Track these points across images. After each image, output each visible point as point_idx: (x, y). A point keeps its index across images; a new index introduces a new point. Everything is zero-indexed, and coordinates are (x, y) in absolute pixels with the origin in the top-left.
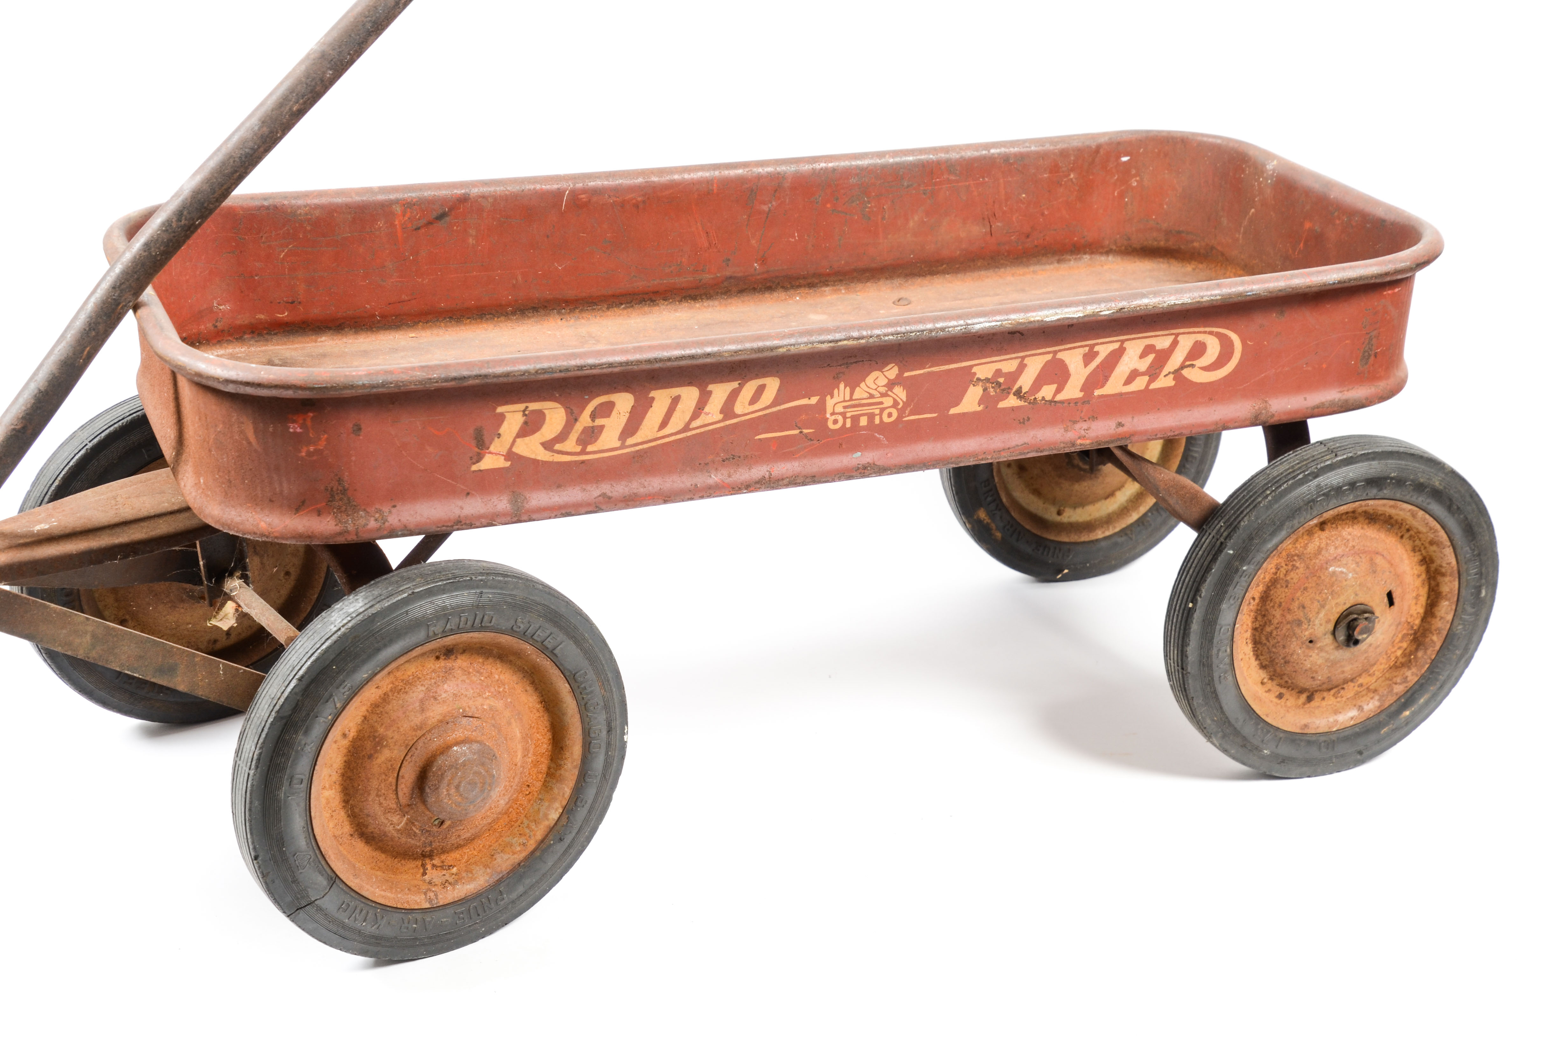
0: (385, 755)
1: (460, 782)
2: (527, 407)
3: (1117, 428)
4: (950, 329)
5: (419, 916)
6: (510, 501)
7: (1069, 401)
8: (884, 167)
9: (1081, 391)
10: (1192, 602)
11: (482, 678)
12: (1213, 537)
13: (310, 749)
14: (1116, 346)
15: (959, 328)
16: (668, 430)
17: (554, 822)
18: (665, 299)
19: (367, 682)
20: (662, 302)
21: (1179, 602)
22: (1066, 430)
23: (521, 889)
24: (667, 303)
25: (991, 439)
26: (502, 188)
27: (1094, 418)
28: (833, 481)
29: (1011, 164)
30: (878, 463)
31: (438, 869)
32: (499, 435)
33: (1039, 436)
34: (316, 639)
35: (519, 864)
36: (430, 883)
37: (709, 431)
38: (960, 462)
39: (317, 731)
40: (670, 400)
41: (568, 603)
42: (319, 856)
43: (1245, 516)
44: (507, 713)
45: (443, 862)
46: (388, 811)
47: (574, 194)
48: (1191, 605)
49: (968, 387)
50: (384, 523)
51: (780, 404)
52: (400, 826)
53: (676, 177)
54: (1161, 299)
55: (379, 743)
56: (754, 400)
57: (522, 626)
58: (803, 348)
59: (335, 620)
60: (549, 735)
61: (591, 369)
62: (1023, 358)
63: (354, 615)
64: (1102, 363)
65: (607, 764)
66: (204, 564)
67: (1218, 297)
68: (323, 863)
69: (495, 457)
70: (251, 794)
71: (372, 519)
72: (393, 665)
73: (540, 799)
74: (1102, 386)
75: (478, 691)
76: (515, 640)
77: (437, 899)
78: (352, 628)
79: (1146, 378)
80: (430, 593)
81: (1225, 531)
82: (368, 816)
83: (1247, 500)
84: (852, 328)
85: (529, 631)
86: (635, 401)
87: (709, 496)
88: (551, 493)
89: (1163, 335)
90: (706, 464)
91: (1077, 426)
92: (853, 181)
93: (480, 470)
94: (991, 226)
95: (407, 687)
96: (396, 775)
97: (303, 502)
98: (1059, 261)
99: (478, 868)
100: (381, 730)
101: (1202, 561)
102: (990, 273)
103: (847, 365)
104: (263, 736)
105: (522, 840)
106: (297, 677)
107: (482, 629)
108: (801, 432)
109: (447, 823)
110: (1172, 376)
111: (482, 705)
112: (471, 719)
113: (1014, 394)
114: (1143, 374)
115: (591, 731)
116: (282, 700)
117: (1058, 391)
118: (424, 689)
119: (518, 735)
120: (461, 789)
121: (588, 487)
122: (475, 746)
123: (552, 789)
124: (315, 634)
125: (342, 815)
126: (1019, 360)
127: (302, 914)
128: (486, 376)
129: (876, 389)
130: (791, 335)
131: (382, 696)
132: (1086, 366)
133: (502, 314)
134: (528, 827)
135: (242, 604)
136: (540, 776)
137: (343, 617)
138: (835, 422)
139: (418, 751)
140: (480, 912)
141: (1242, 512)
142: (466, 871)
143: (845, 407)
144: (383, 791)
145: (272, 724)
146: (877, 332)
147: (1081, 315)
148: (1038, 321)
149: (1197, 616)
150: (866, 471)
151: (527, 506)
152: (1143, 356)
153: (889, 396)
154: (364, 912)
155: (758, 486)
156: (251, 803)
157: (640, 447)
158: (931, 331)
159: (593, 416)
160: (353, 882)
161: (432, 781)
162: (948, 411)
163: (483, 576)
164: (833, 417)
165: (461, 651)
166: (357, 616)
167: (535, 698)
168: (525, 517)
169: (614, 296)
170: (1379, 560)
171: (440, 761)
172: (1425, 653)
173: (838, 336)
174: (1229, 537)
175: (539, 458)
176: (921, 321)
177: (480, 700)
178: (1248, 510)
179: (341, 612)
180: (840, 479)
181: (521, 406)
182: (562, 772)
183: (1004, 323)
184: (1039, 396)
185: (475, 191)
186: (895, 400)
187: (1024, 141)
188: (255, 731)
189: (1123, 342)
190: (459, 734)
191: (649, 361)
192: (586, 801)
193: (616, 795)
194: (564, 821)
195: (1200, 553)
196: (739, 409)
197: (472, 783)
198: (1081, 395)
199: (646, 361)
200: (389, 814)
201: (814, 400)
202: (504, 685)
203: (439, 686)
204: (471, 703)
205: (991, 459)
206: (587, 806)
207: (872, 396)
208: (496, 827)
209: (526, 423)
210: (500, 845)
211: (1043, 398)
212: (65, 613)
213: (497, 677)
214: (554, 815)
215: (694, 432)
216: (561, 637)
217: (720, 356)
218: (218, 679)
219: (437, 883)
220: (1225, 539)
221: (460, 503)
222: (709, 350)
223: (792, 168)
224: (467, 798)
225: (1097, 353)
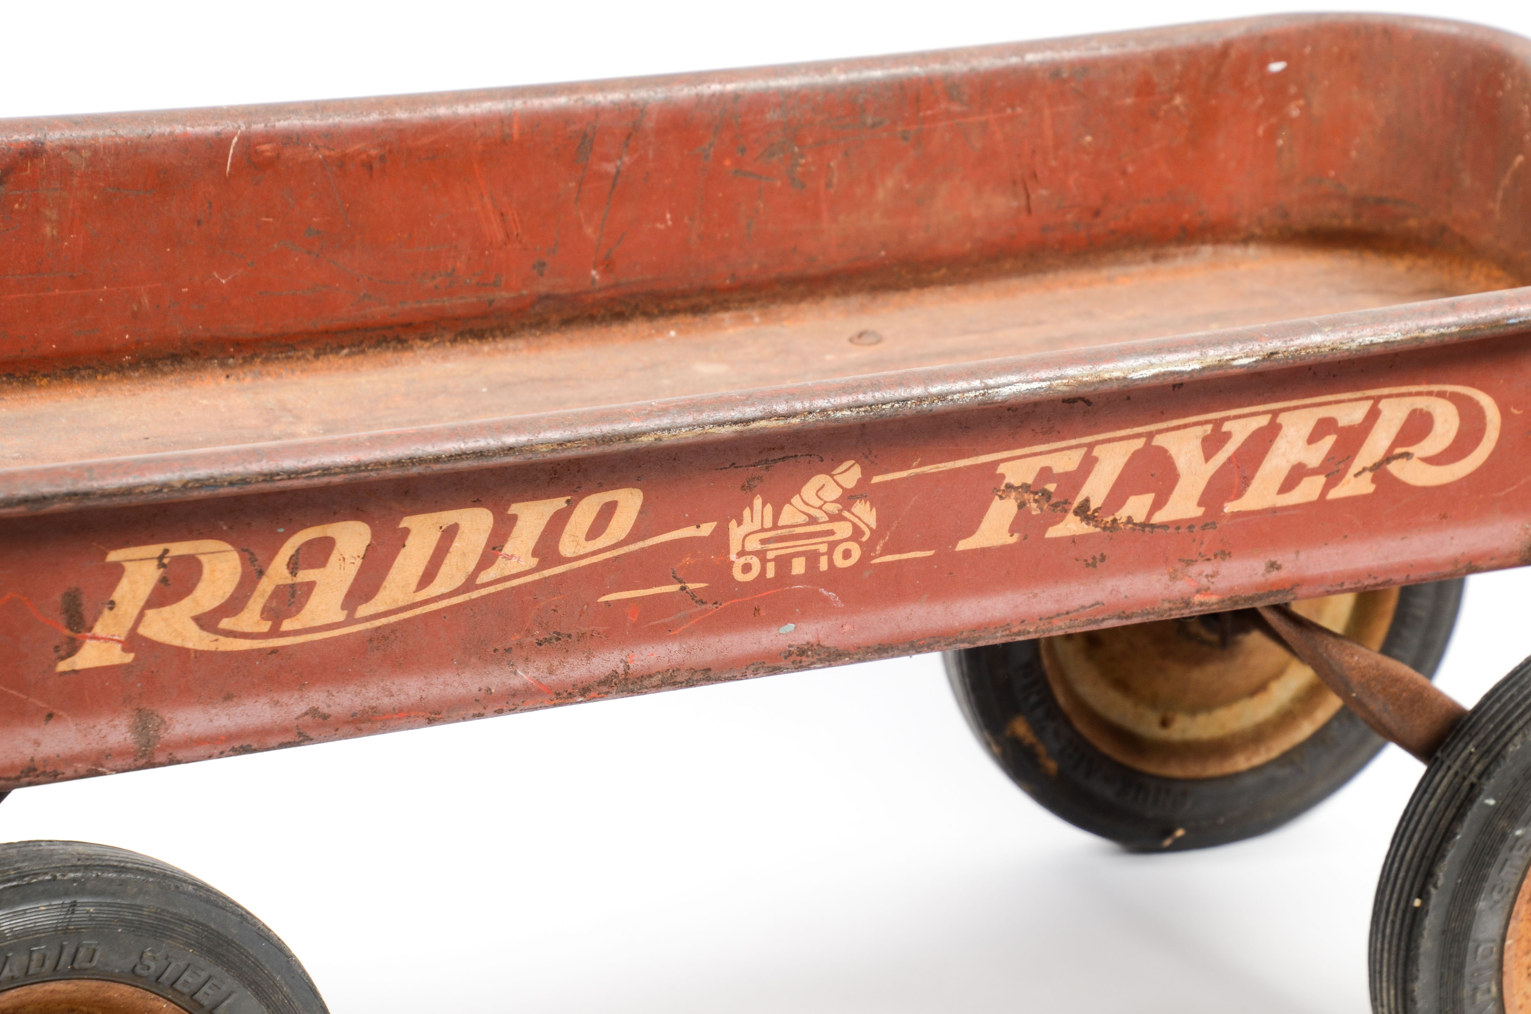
2: (165, 551)
3: (1269, 572)
4: (955, 397)
6: (133, 728)
7: (1177, 525)
8: (827, 89)
9: (1199, 505)
10: (1420, 897)
12: (1454, 775)
14: (1263, 421)
15: (972, 394)
16: (434, 589)
18: (424, 338)
21: (1395, 897)
22: (1173, 578)
24: (428, 345)
25: (1035, 596)
27: (1224, 555)
28: (744, 677)
29: (1064, 81)
30: (826, 643)
32: (111, 606)
33: (1122, 589)
37: (513, 588)
40: (439, 534)
43: (1517, 734)
47: (249, 142)
48: (1417, 902)
49: (991, 500)
51: (644, 538)
54: (1345, 335)
56: (595, 530)
57: (153, 966)
58: (686, 436)
62: (1091, 446)
64: (1237, 454)
69: (105, 645)
74: (1239, 496)
76: (141, 994)
79: (1321, 480)
81: (1478, 762)
83: (1517, 707)
84: (775, 396)
85: (165, 975)
86: (374, 536)
87: (512, 710)
88: (215, 712)
90: (508, 650)
91: (1194, 570)
92: (772, 116)
93: (74, 671)
94: (1028, 196)
103: (768, 464)
107: (74, 974)
108: (683, 589)
110: (1368, 475)
113: (1076, 513)
114: (1314, 472)
117: (1157, 505)
121: (284, 698)
126: (1084, 450)
129: (820, 508)
130: (663, 412)
132: (1207, 460)
133: (112, 369)
138: (747, 568)
141: (1510, 727)
143: (763, 541)
146: (821, 403)
147: (1198, 367)
148: (1117, 379)
149: (1431, 924)
150: (803, 658)
151: (168, 738)
152: (1313, 439)
153: (845, 519)
155: (604, 689)
157: (383, 621)
158: (920, 400)
159: (293, 565)
162: (955, 545)
163: (80, 872)
164: (743, 560)
168: (163, 759)
173: (748, 412)
174: (1486, 773)
175: (191, 645)
176: (903, 382)
180: (755, 674)
181: (155, 550)
183: (1054, 383)
184: (1122, 515)
185: (58, 136)
186: (855, 527)
189: (1274, 413)
191: (399, 463)
195: (1433, 803)
196: (567, 547)
198: (1199, 512)
201: (707, 529)
205: (1035, 632)
207: (813, 520)
209: (163, 581)
211: (1129, 519)
215: (483, 592)
217: (531, 451)
220: (1480, 777)
221: (36, 734)
222: (510, 440)
223: (659, 91)
225: (1228, 436)
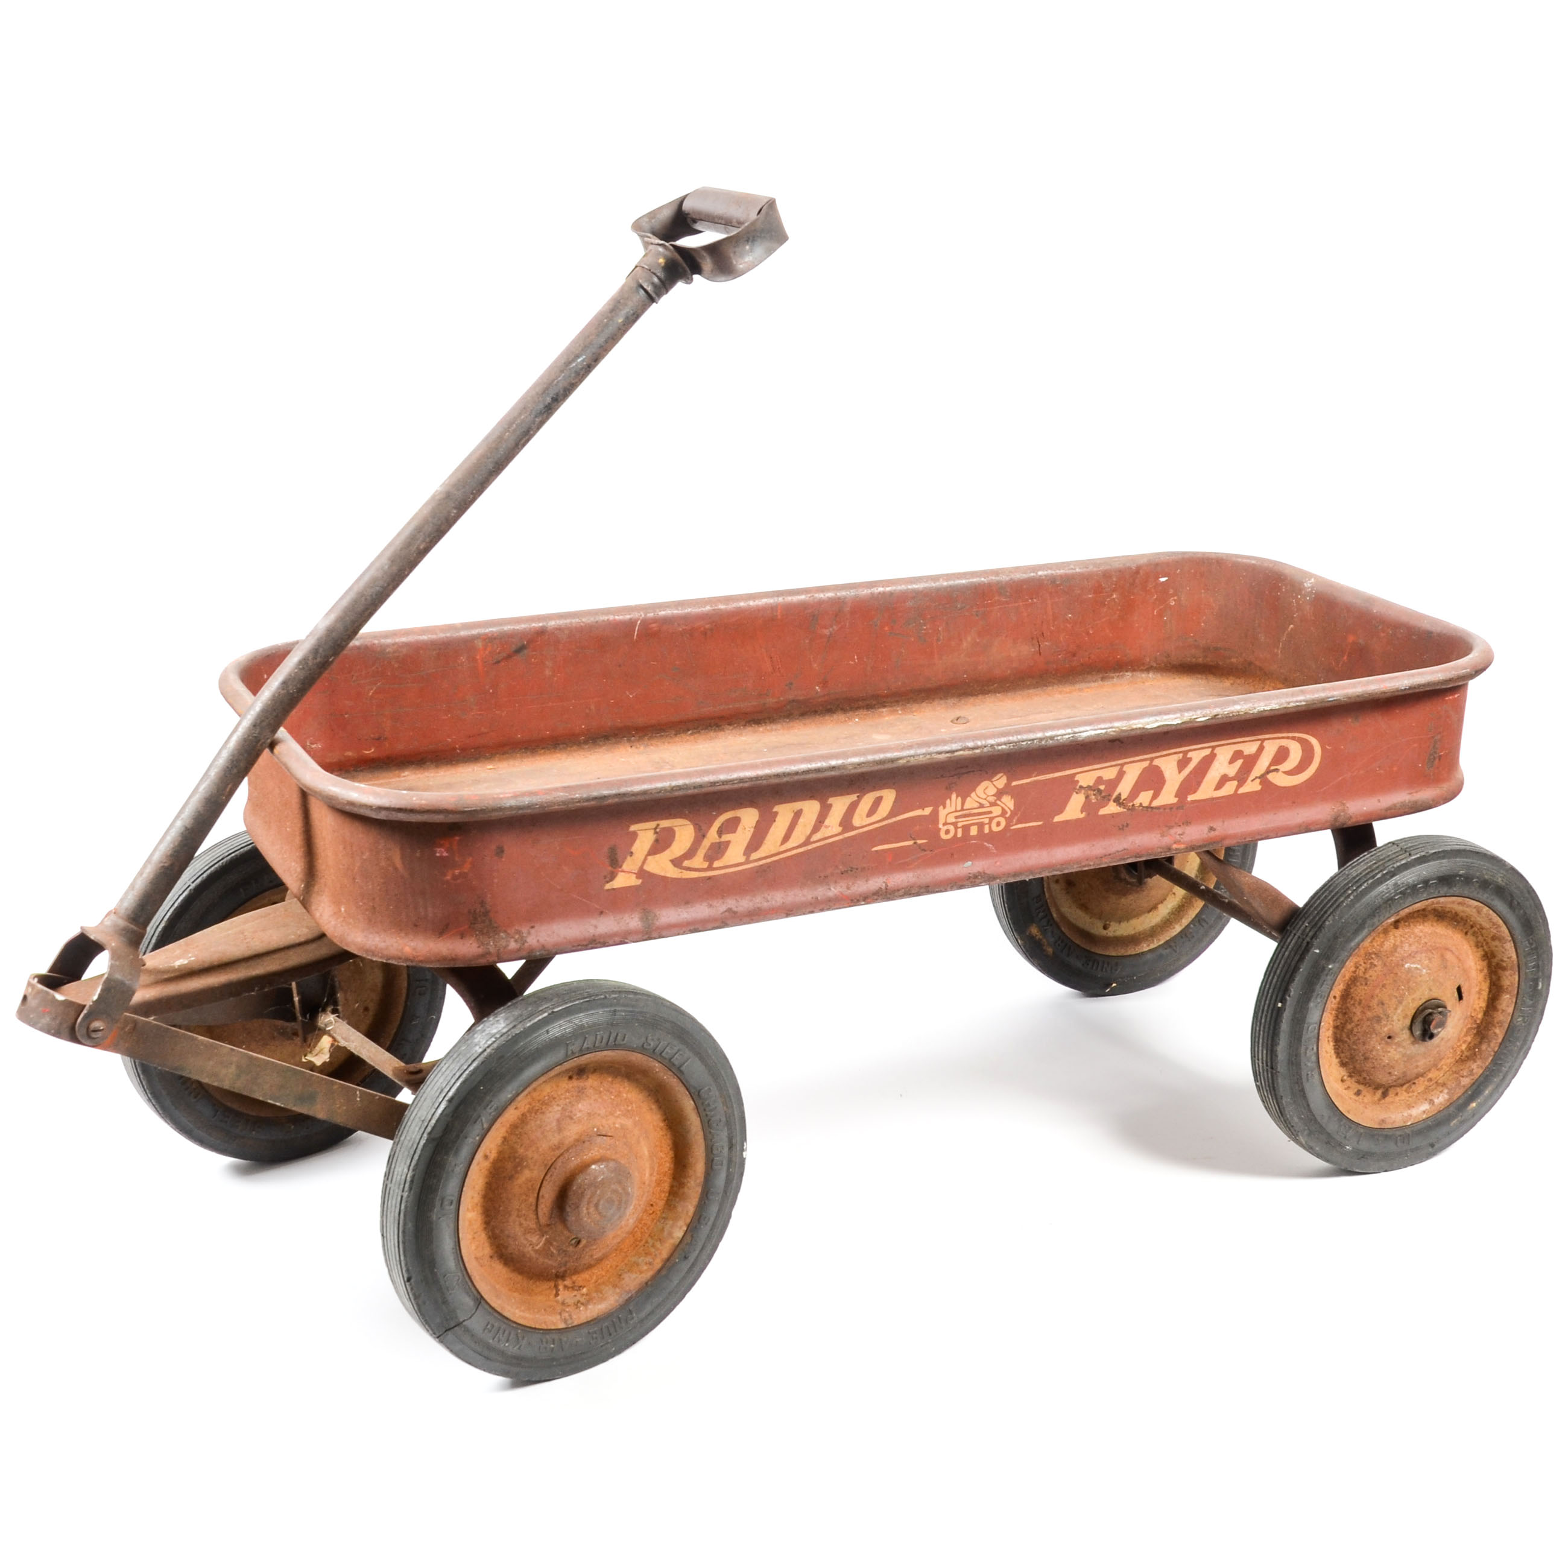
0: (526, 1174)
1: (599, 1201)
2: (658, 825)
3: (1209, 832)
4: (1059, 738)
5: (556, 1337)
6: (641, 919)
7: (1164, 807)
8: (938, 590)
9: (1176, 797)
10: (1281, 1002)
11: (613, 1097)
12: (1299, 937)
13: (459, 1170)
14: (1207, 752)
15: (1067, 737)
16: (790, 844)
17: (679, 1240)
18: (730, 724)
19: (511, 1102)
20: (728, 727)
21: (1267, 1002)
22: (1163, 836)
23: (648, 1308)
24: (731, 728)
25: (1093, 845)
26: (577, 620)
27: (1187, 823)
28: (946, 890)
29: (1058, 586)
30: (988, 872)
31: (570, 1290)
32: (631, 854)
33: (1137, 842)
34: (462, 1061)
35: (647, 1283)
36: (563, 1303)
37: (829, 843)
38: (1064, 869)
39: (465, 1152)
40: (793, 815)
41: (693, 1020)
42: (467, 1279)
43: (1329, 916)
44: (636, 1132)
45: (574, 1283)
46: (528, 1231)
47: (645, 623)
48: (1280, 1005)
49: (1072, 794)
50: (523, 944)
51: (895, 816)
52: (539, 1246)
53: (742, 604)
54: (1251, 705)
55: (519, 1164)
56: (872, 812)
57: (652, 1044)
58: (922, 759)
59: (479, 1042)
60: (671, 1154)
61: (723, 785)
62: (1122, 765)
63: (498, 1036)
64: (1195, 769)
65: (729, 1180)
66: (299, 1000)
67: (1303, 703)
68: (470, 1284)
69: (627, 875)
70: (405, 1216)
71: (512, 940)
72: (534, 1085)
73: (664, 1218)
74: (1195, 792)
75: (610, 1110)
76: (645, 1058)
77: (571, 1318)
78: (498, 1049)
79: (1235, 783)
80: (568, 1012)
81: (1310, 931)
82: (508, 1236)
83: (1330, 900)
84: (967, 738)
85: (658, 1049)
86: (760, 816)
87: (828, 909)
88: (680, 910)
89: (1250, 741)
90: (826, 877)
91: (1172, 831)
92: (910, 604)
93: (613, 889)
94: (1039, 646)
95: (543, 1107)
96: (536, 1195)
97: (447, 926)
98: (1103, 679)
99: (607, 1288)
100: (521, 1151)
101: (1289, 961)
102: (1038, 691)
103: (959, 775)
104: (416, 1157)
105: (649, 1259)
106: (447, 1098)
107: (616, 1047)
108: (915, 843)
109: (584, 1242)
110: (1258, 781)
111: (614, 1124)
112: (605, 1138)
113: (1114, 801)
114: (1232, 779)
115: (714, 1148)
116: (433, 1121)
117: (1155, 797)
118: (559, 1108)
119: (646, 1153)
120: (600, 1207)
121: (715, 903)
122: (612, 1164)
123: (675, 1207)
124: (461, 1056)
125: (483, 1236)
126: (1119, 767)
127: (450, 1336)
128: (624, 795)
129: (985, 799)
130: (910, 747)
131: (520, 1117)
132: (1180, 772)
133: (575, 744)
134: (653, 1246)
135: (339, 1038)
136: (663, 1195)
137: (486, 1038)
138: (947, 832)
139: (557, 1171)
140: (612, 1330)
141: (1326, 912)
142: (597, 1291)
143: (956, 817)
144: (524, 1212)
145: (424, 1145)
146: (991, 742)
147: (1179, 722)
148: (1140, 728)
149: (1287, 1016)
150: (977, 880)
151: (658, 923)
152: (1232, 761)
153: (998, 805)
154: (507, 1332)
155: (876, 897)
156: (405, 1224)
157: (764, 862)
158: (1041, 739)
159: (720, 832)
160: (495, 1303)
161: (572, 1199)
162: (1053, 819)
163: (616, 994)
164: (946, 827)
165: (592, 1070)
166: (501, 1036)
167: (659, 1116)
168: (654, 935)
169: (681, 722)
170: (1449, 956)
171: (580, 1180)
172: (1489, 1045)
173: (954, 747)
174: (1314, 936)
175: (668, 875)
176: (1031, 730)
177: (611, 1120)
178: (1331, 910)
179: (484, 1034)
180: (952, 889)
181: (653, 824)
182: (686, 1190)
183: (1109, 730)
184: (1137, 802)
185: (552, 624)
186: (1003, 809)
187: (1068, 564)
188: (406, 1153)
189: (1213, 748)
190: (594, 1153)
191: (777, 776)
192: (709, 1219)
193: (735, 1212)
194: (688, 1239)
195: (1287, 953)
196: (857, 821)
197: (610, 1201)
198: (1175, 800)
199: (774, 776)
200: (529, 1235)
201: (927, 811)
202: (632, 1104)
203: (573, 1105)
204: (604, 1122)
205: (1094, 865)
206: (710, 1223)
207: (982, 806)
208: (623, 1246)
209: (657, 841)
210: (626, 1264)
211: (1141, 804)
212: (212, 1045)
213: (625, 1095)
214: (679, 1234)
215: (815, 845)
216: (688, 1053)
217: (843, 769)
218: (355, 1106)
219: (569, 1304)
220: (1312, 939)
221: (594, 922)
222: (833, 763)
223: (851, 593)
224: (605, 1216)
225: (1190, 759)
